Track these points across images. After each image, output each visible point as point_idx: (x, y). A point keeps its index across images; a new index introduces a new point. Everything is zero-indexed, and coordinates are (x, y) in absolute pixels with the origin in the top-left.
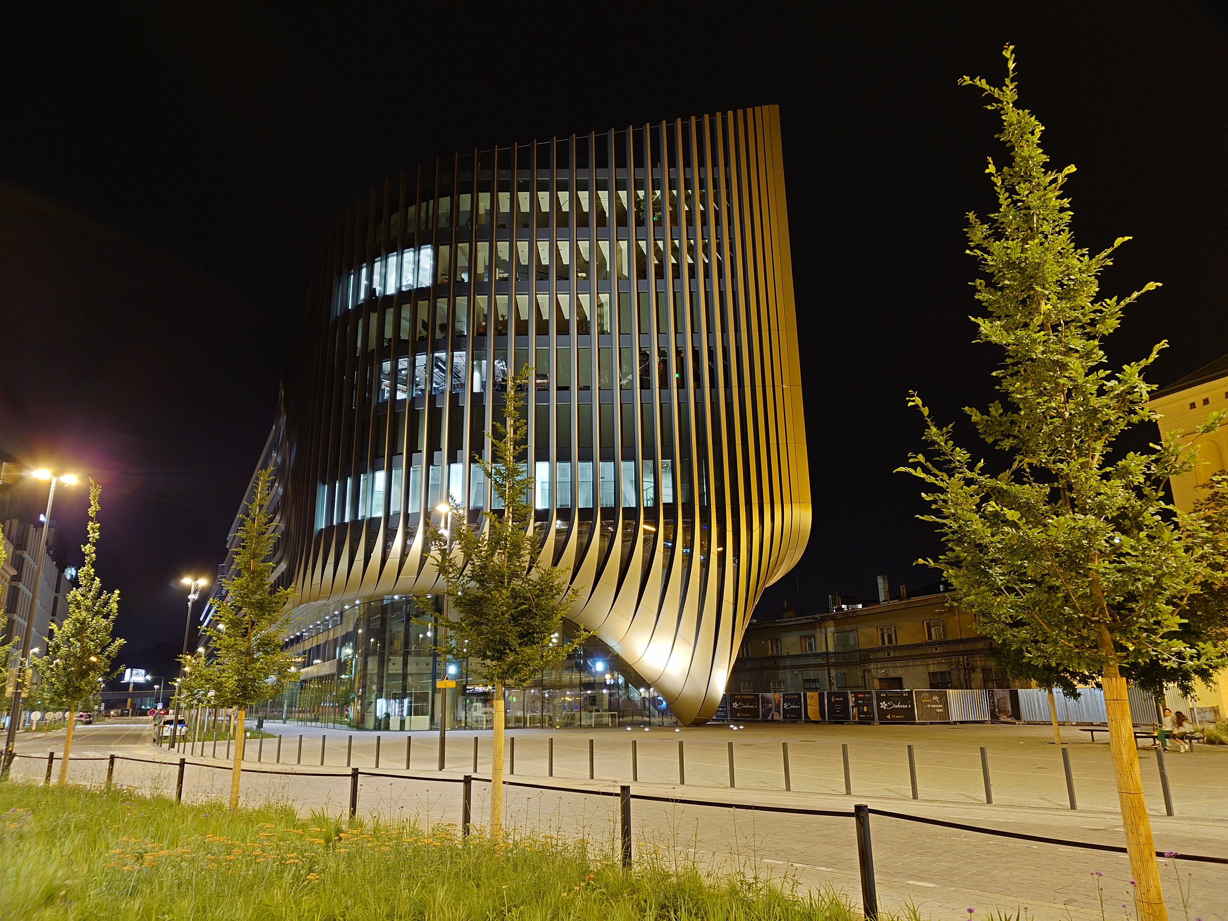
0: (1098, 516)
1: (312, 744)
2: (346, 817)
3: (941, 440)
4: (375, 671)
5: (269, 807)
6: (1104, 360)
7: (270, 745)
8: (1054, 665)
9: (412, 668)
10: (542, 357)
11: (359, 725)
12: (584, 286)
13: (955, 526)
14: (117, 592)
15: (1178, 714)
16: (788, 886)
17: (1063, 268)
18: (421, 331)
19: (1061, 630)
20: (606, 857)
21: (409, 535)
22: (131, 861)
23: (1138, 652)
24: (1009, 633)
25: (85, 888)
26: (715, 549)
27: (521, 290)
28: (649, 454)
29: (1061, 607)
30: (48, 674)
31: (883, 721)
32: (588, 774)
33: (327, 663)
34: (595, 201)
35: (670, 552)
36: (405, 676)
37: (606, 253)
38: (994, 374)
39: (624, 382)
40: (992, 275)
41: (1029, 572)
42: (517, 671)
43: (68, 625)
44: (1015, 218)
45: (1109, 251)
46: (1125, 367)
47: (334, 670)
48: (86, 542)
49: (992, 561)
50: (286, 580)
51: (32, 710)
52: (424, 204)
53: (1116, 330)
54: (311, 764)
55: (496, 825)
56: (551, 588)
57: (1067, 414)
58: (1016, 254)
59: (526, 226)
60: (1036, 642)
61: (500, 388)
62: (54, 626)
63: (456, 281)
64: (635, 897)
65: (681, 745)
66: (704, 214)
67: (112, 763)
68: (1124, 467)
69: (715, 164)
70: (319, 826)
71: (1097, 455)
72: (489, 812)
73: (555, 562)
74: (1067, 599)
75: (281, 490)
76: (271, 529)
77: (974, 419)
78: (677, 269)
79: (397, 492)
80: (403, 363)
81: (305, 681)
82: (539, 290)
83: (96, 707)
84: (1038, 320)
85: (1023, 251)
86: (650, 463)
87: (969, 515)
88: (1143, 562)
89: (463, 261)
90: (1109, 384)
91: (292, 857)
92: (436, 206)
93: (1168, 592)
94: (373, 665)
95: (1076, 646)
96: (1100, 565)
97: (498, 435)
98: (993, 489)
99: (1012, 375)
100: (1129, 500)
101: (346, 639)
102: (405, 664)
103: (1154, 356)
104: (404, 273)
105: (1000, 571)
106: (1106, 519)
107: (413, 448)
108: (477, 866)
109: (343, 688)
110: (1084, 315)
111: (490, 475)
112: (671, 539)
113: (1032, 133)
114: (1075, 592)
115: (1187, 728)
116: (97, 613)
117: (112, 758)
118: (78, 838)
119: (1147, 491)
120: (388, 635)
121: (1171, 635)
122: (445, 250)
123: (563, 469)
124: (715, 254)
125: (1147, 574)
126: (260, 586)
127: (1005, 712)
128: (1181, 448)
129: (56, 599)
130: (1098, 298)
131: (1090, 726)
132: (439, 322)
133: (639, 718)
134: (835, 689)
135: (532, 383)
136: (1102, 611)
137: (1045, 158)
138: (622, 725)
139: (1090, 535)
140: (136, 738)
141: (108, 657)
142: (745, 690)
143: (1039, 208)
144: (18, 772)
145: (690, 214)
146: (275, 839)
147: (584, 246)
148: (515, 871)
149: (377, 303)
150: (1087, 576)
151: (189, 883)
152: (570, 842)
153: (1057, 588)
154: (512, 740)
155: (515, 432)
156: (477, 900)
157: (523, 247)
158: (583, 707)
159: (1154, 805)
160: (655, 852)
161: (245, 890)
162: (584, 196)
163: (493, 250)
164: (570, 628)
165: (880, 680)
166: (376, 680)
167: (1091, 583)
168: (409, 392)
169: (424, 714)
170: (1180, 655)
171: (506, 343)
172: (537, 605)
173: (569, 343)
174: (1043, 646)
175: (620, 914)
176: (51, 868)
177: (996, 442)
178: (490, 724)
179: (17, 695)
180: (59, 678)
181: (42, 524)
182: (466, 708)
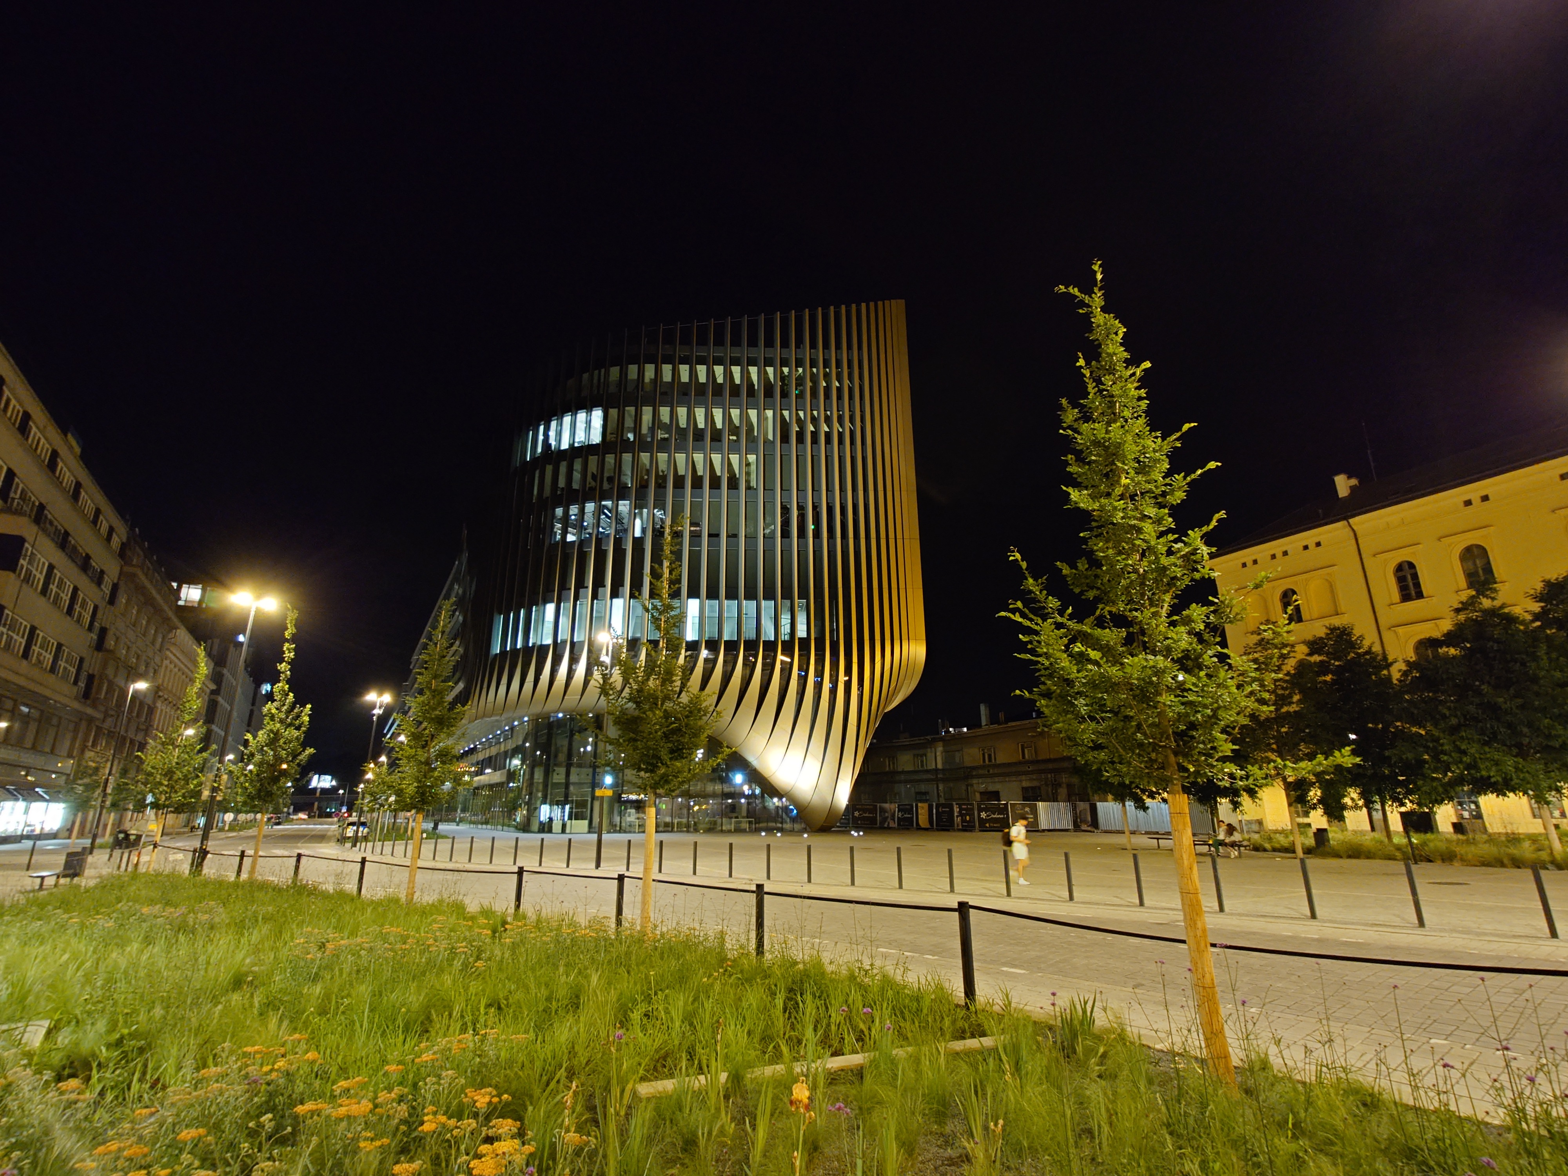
0: (1166, 657)
1: (482, 845)
2: (511, 910)
3: (1036, 590)
4: (541, 780)
5: (441, 901)
6: (1172, 526)
7: (444, 846)
8: (1127, 782)
9: (573, 778)
10: (696, 508)
11: (525, 827)
12: (734, 447)
13: (1047, 663)
14: (309, 706)
15: (1230, 825)
16: (899, 972)
17: (1140, 448)
18: (590, 482)
19: (1133, 752)
20: (741, 947)
21: (574, 660)
22: (313, 948)
23: (1197, 773)
24: (1090, 756)
25: (270, 975)
26: (842, 678)
27: (679, 449)
28: (787, 594)
29: (1134, 733)
30: (242, 779)
31: (983, 829)
32: (728, 873)
33: (498, 773)
34: (745, 374)
35: (803, 680)
36: (567, 785)
37: (754, 420)
38: (1081, 535)
39: (767, 531)
40: (1081, 451)
41: (1108, 703)
42: (667, 782)
43: (262, 736)
44: (1100, 404)
45: (1178, 434)
46: (1190, 532)
47: (504, 779)
48: (282, 660)
49: (1078, 693)
50: (463, 698)
51: (226, 812)
52: (596, 372)
53: (1183, 501)
54: (480, 862)
55: (645, 918)
56: (699, 710)
57: (1141, 571)
58: (1101, 435)
59: (685, 394)
60: (1113, 763)
61: (658, 534)
62: (249, 736)
63: (622, 440)
64: (767, 981)
65: (809, 848)
66: (839, 390)
67: (298, 861)
68: (1188, 616)
69: (849, 348)
70: (487, 918)
71: (1166, 605)
72: (639, 906)
73: (703, 686)
74: (1139, 727)
75: (461, 618)
76: (451, 653)
77: (1064, 572)
78: (815, 435)
79: (565, 622)
80: (574, 510)
81: (477, 788)
82: (695, 449)
83: (285, 810)
84: (1118, 491)
85: (1107, 432)
86: (788, 602)
87: (1058, 654)
88: (1202, 697)
89: (629, 422)
90: (1176, 546)
91: (461, 947)
92: (607, 374)
93: (1222, 723)
94: (539, 776)
95: (1146, 767)
96: (1167, 698)
97: (656, 575)
98: (1079, 632)
99: (1096, 536)
100: (1191, 644)
101: (516, 751)
102: (568, 774)
103: (1214, 523)
104: (577, 432)
105: (1084, 702)
106: (1172, 659)
107: (580, 584)
108: (628, 954)
109: (511, 795)
110: (1156, 487)
111: (647, 610)
112: (804, 668)
113: (1116, 334)
114: (1146, 720)
115: (1236, 837)
116: (290, 725)
117: (299, 856)
118: (265, 929)
119: (1206, 636)
120: (553, 748)
121: (1224, 759)
122: (613, 412)
123: (711, 606)
124: (848, 424)
125: (1205, 706)
126: (441, 703)
127: (1085, 822)
128: (1234, 602)
129: (252, 713)
130: (1168, 474)
131: (1156, 835)
132: (606, 475)
133: (773, 824)
134: (942, 801)
135: (687, 530)
136: (1168, 738)
137: (1126, 355)
138: (758, 831)
139: (1159, 673)
140: (321, 838)
141: (299, 765)
142: (865, 801)
143: (1121, 397)
144: (211, 868)
145: (827, 389)
146: (446, 930)
147: (735, 413)
148: (662, 958)
149: (552, 456)
150: (1156, 708)
151: (367, 969)
152: (711, 933)
153: (1132, 717)
154: (661, 842)
155: (670, 573)
156: (627, 985)
157: (682, 412)
158: (723, 815)
159: (1209, 902)
160: (785, 942)
161: (418, 976)
162: (736, 370)
163: (656, 414)
164: (714, 745)
165: (981, 793)
166: (541, 787)
167: (1159, 714)
168: (580, 534)
169: (583, 818)
170: (1232, 776)
171: (664, 495)
172: (687, 725)
173: (720, 496)
174: (1118, 766)
175: (753, 997)
176: (239, 956)
177: (1082, 593)
178: (642, 828)
179: (212, 798)
180: (251, 781)
181: (241, 644)
182: (620, 814)
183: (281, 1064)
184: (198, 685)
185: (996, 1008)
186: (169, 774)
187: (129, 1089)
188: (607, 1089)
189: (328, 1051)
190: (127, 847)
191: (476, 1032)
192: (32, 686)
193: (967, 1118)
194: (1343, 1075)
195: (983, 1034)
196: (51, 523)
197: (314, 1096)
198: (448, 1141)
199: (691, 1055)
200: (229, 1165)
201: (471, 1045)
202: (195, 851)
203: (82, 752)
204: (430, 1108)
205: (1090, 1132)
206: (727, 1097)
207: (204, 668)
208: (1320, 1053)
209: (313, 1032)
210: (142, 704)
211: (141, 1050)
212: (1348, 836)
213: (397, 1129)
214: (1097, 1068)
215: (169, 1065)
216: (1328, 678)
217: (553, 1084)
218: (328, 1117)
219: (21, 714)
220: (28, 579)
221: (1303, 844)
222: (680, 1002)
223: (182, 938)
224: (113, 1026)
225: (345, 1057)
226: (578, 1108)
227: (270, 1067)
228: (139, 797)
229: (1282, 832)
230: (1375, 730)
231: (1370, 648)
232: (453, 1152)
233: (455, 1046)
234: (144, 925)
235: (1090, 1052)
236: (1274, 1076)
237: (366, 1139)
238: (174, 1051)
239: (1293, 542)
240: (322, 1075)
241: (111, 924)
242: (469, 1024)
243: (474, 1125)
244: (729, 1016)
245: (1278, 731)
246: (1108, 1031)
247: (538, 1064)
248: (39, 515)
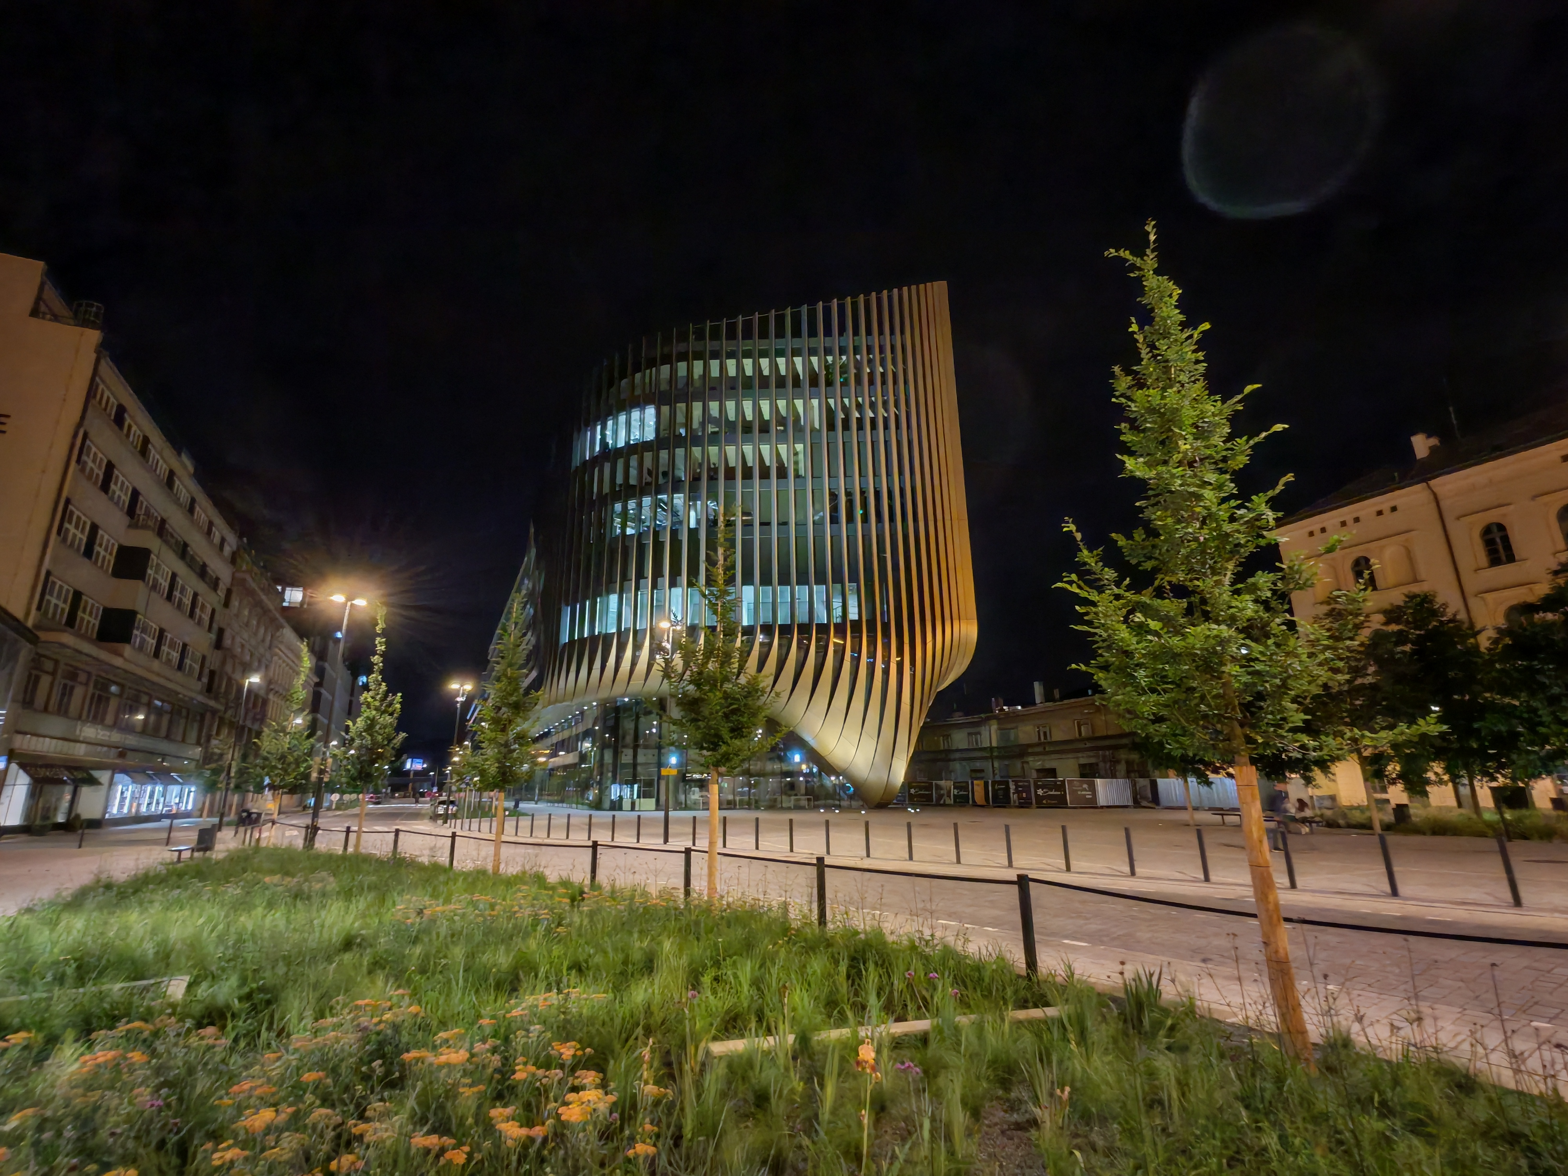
0: (1230, 626)
1: (559, 821)
2: (587, 881)
3: (1092, 562)
4: (611, 761)
5: (524, 873)
6: (1235, 492)
7: (525, 822)
8: (1191, 754)
9: (641, 759)
10: (747, 498)
11: (597, 805)
12: (782, 437)
13: (1105, 635)
14: (400, 694)
15: (1300, 801)
16: (960, 943)
17: (1198, 412)
18: (646, 478)
19: (1198, 725)
20: (804, 917)
21: (637, 647)
22: (413, 915)
23: (1266, 745)
24: (1151, 729)
25: (376, 936)
26: (894, 659)
27: (729, 442)
28: (838, 578)
29: (1198, 705)
30: (345, 762)
31: (1040, 806)
32: (788, 847)
33: (571, 755)
34: (791, 365)
35: (856, 661)
36: (635, 765)
37: (801, 410)
38: (1137, 504)
39: (816, 518)
40: (1135, 419)
41: (1170, 674)
42: (728, 760)
43: (360, 722)
44: (1155, 370)
45: (1239, 397)
46: (1253, 497)
47: (576, 760)
48: (374, 654)
49: (1137, 665)
50: (537, 685)
51: (333, 792)
52: (648, 371)
53: (1246, 465)
54: (559, 836)
55: (712, 889)
56: (757, 691)
57: (1202, 539)
58: (1156, 401)
59: (733, 388)
60: (1175, 735)
61: (712, 524)
62: (350, 723)
63: (675, 435)
64: (830, 950)
65: (867, 824)
66: (883, 375)
67: (397, 835)
68: (1254, 584)
69: (892, 332)
70: (567, 888)
71: (1229, 573)
72: (706, 878)
73: (760, 668)
74: (1203, 698)
75: (532, 611)
76: (525, 643)
77: (1120, 543)
78: (860, 422)
79: (627, 613)
80: (632, 504)
81: (552, 769)
82: (744, 441)
83: (384, 790)
84: (1176, 457)
85: (1163, 398)
86: (839, 586)
87: (1117, 626)
88: (1270, 666)
89: (680, 418)
90: (1239, 512)
91: (544, 914)
92: (658, 372)
93: (1293, 693)
94: (608, 756)
95: (1211, 739)
96: (1232, 669)
97: (711, 562)
98: (1138, 603)
99: (1153, 505)
100: (1257, 612)
101: (587, 734)
102: (635, 755)
103: (1280, 487)
104: (632, 430)
105: (1144, 673)
106: (1237, 629)
107: (640, 575)
108: (697, 923)
109: (584, 775)
110: (1217, 453)
111: (704, 596)
112: (857, 650)
113: (1170, 296)
114: (1210, 692)
115: (1308, 813)
116: (384, 712)
117: (397, 832)
118: (371, 896)
119: (1273, 604)
120: (621, 732)
121: (1295, 730)
122: (665, 409)
123: (765, 593)
124: (892, 410)
125: (1274, 676)
126: (516, 690)
127: (1145, 798)
128: (1304, 567)
129: (351, 702)
130: (1230, 438)
131: (1221, 811)
132: (661, 470)
133: (831, 802)
134: (998, 778)
135: (739, 520)
136: (1233, 709)
137: (1182, 317)
138: (817, 807)
139: (1223, 642)
140: (416, 816)
141: (393, 748)
142: (921, 778)
143: (1176, 361)
144: (322, 843)
145: (871, 375)
146: (530, 898)
147: (782, 404)
148: (729, 927)
149: (609, 454)
150: (1220, 678)
151: (461, 933)
152: (774, 903)
153: (1194, 689)
154: (725, 818)
155: (725, 560)
156: (698, 950)
157: (730, 405)
158: (783, 792)
159: (1281, 879)
160: (846, 913)
161: (507, 939)
162: (781, 362)
163: (705, 409)
164: (772, 725)
165: (1038, 771)
166: (611, 768)
167: (1224, 684)
168: (637, 528)
169: (651, 797)
170: (1303, 747)
171: (717, 486)
172: (745, 705)
173: (770, 486)
174: (1182, 739)
175: (817, 965)
176: (349, 920)
177: (1139, 564)
178: (706, 806)
179: (320, 780)
180: (353, 765)
181: (338, 640)
182: (685, 793)
183: (388, 1016)
184: (303, 677)
185: (1059, 979)
186: (282, 758)
187: (259, 1036)
188: (683, 1046)
189: (429, 1006)
190: (250, 824)
191: (559, 992)
192: (162, 681)
193: (1032, 1085)
194: (1434, 1055)
195: (1047, 1004)
196: (172, 536)
197: (417, 1045)
198: (538, 1089)
199: (760, 1020)
200: (346, 1105)
201: (556, 1002)
202: (307, 827)
203: (208, 740)
204: (520, 1060)
205: (1160, 1102)
206: (795, 1058)
207: (307, 662)
208: (1408, 1032)
209: (415, 989)
210: (257, 696)
211: (269, 1003)
212: (1431, 812)
213: (492, 1077)
214: (1165, 1040)
215: (292, 1016)
216: (1408, 648)
217: (631, 1042)
218: (431, 1065)
219: (156, 707)
220: (155, 587)
221: (1381, 821)
222: (746, 970)
223: (299, 904)
224: (243, 981)
225: (444, 1011)
226: (656, 1064)
227: (378, 1019)
228: (258, 779)
229: (1359, 808)
230: (1462, 700)
231: (1455, 615)
232: (543, 1100)
233: (541, 1003)
234: (267, 892)
235: (1157, 1025)
236: (1357, 1054)
237: (464, 1086)
238: (296, 1003)
239: (1366, 508)
240: (424, 1027)
241: (239, 891)
242: (553, 984)
243: (561, 1075)
244: (795, 982)
245: (1352, 704)
246: (1176, 1005)
247: (618, 1021)
248: (162, 529)
